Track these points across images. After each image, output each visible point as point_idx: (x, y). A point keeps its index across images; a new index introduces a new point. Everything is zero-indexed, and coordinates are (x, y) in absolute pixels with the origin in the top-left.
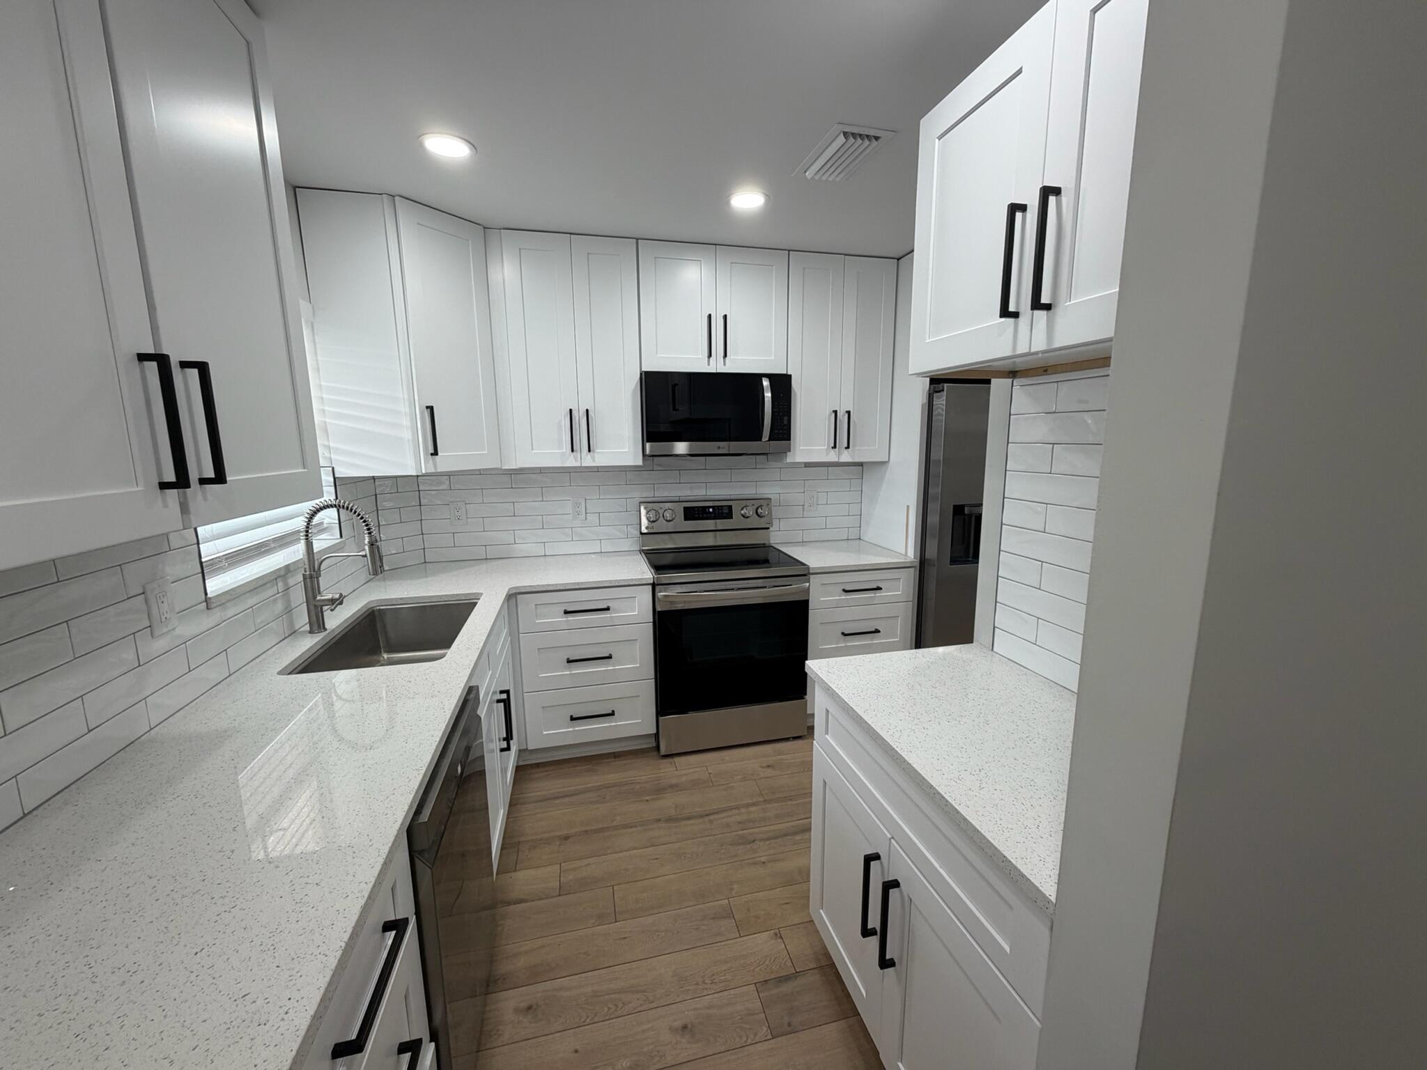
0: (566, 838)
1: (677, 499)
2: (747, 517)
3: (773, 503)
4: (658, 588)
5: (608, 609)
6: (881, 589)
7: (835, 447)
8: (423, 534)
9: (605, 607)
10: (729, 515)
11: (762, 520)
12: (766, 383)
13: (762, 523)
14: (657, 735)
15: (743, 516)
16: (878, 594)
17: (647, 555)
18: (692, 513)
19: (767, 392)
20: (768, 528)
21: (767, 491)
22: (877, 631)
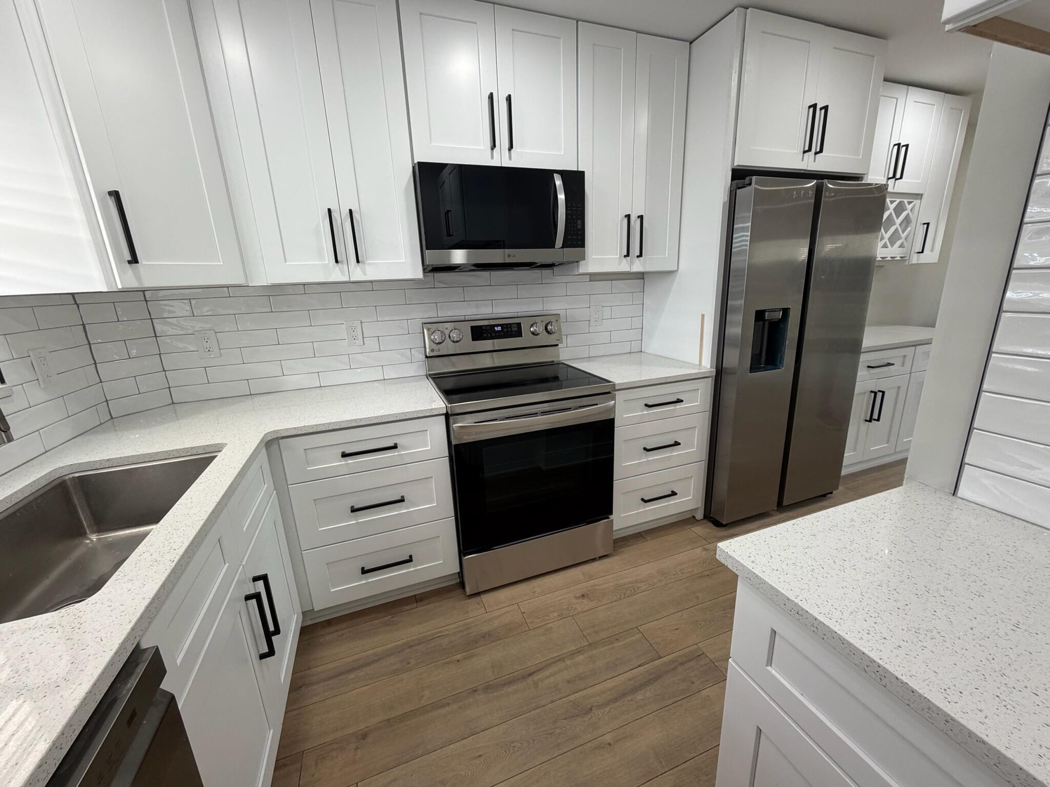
0: (364, 736)
1: (462, 318)
2: (538, 334)
3: (562, 319)
4: (451, 419)
5: (395, 447)
6: (682, 401)
7: (628, 255)
8: (164, 370)
9: (391, 444)
10: (519, 334)
11: (552, 336)
12: (558, 182)
13: (551, 340)
14: (461, 574)
15: (533, 333)
16: (679, 406)
17: (435, 380)
18: (480, 332)
19: (560, 194)
20: (558, 345)
21: (554, 306)
22: (677, 444)
